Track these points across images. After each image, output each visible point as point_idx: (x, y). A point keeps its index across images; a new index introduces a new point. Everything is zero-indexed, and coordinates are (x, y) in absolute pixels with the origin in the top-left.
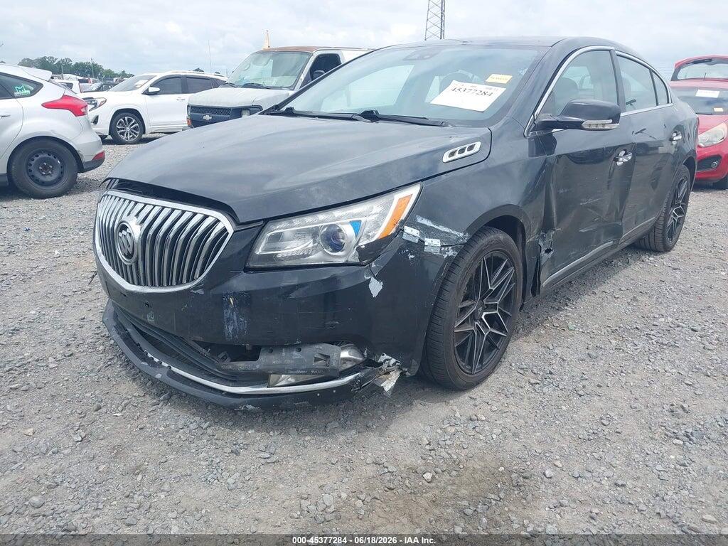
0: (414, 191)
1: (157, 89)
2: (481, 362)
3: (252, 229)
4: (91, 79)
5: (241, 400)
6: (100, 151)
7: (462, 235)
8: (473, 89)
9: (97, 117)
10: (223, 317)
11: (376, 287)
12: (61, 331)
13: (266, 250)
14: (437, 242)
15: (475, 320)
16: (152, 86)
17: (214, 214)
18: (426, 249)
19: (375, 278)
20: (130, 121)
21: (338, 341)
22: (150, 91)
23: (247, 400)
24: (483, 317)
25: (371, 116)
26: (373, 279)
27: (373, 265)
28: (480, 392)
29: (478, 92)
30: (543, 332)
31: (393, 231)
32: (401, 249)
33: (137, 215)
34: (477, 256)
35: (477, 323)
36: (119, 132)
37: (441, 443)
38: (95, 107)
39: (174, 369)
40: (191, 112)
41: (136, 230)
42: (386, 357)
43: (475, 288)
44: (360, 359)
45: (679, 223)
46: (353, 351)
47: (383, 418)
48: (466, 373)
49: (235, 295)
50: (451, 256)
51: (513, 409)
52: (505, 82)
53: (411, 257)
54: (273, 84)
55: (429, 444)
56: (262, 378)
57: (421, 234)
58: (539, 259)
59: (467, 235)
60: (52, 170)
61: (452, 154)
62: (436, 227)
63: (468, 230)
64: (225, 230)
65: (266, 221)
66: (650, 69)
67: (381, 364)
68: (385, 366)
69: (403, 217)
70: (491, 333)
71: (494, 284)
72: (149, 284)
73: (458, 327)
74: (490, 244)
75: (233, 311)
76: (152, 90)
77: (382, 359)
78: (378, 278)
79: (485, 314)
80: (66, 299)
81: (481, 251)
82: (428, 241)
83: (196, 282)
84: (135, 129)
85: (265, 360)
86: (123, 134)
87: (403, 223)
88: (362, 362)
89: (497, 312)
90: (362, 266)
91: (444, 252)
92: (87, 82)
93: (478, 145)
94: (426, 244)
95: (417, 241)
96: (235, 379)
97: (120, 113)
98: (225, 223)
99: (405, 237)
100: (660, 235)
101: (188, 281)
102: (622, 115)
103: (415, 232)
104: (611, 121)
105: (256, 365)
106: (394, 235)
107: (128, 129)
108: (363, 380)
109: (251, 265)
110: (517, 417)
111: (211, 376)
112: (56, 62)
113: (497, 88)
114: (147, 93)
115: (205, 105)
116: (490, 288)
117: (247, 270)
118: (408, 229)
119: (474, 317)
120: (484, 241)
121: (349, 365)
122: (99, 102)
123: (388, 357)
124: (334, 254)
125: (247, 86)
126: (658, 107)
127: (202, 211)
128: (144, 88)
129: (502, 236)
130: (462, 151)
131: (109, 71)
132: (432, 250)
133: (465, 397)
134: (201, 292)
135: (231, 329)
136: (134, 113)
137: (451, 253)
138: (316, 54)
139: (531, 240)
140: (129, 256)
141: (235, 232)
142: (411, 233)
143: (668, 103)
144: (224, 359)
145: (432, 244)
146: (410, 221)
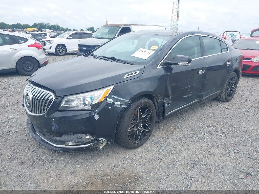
0: (112, 87)
1: (71, 37)
2: (140, 140)
3: (60, 98)
4: (55, 31)
5: (58, 149)
6: (46, 61)
7: (128, 101)
8: (146, 51)
9: (51, 47)
10: (51, 124)
11: (97, 117)
12: (17, 123)
13: (65, 105)
14: (119, 103)
15: (138, 126)
16: (70, 36)
17: (51, 93)
18: (115, 105)
19: (96, 114)
20: (62, 48)
21: (86, 133)
22: (69, 38)
23: (60, 149)
24: (141, 125)
25: (113, 59)
26: (96, 115)
27: (96, 110)
28: (139, 150)
29: (146, 52)
30: (169, 130)
31: (104, 100)
32: (106, 105)
33: (32, 92)
34: (136, 107)
35: (139, 127)
36: (58, 52)
37: (118, 166)
38: (51, 43)
39: (42, 138)
40: (79, 46)
41: (30, 97)
42: (102, 138)
43: (136, 116)
44: (93, 139)
45: (233, 92)
46: (90, 136)
47: (103, 157)
48: (134, 143)
49: (55, 118)
50: (124, 108)
51: (146, 156)
52: (155, 49)
53: (109, 108)
54: (107, 37)
55: (114, 166)
56: (63, 143)
57: (113, 100)
58: (164, 107)
59: (130, 101)
60: (30, 67)
61: (128, 75)
62: (119, 98)
63: (130, 99)
64: (52, 98)
65: (64, 96)
66: (219, 40)
67: (100, 141)
68: (101, 141)
69: (107, 95)
70: (144, 131)
71: (144, 115)
72: (32, 112)
73: (130, 129)
74: (141, 103)
75: (54, 123)
76: (70, 37)
77: (100, 139)
78: (98, 114)
79: (142, 124)
80: (22, 112)
81: (138, 106)
82: (116, 103)
83: (44, 113)
84: (63, 50)
85: (64, 138)
86: (59, 52)
87: (107, 97)
88: (94, 140)
89: (146, 124)
90: (92, 110)
91: (122, 106)
92: (53, 32)
93: (138, 72)
94: (115, 104)
95: (112, 103)
96: (57, 142)
97: (59, 45)
98: (53, 96)
99: (107, 102)
100: (224, 96)
101: (43, 113)
102: (192, 60)
103: (111, 100)
104: (188, 63)
105: (61, 139)
106: (104, 101)
107: (61, 51)
108: (93, 145)
109: (60, 109)
110: (146, 159)
111: (51, 141)
112: (45, 24)
113: (152, 51)
114: (68, 38)
115: (84, 44)
116: (142, 116)
117: (58, 110)
118: (108, 99)
119: (137, 125)
120: (139, 102)
121: (89, 141)
122: (52, 42)
123: (102, 139)
124: (85, 106)
125: (98, 38)
126: (222, 53)
127: (48, 92)
128: (67, 37)
129: (146, 100)
130: (132, 74)
131: (62, 28)
132: (117, 106)
133: (133, 151)
134: (46, 116)
135: (53, 128)
136: (63, 45)
137: (124, 106)
138: (122, 27)
139: (160, 101)
140: (29, 104)
141: (55, 99)
142: (110, 100)
143: (228, 51)
144: (53, 136)
145: (117, 104)
146: (110, 96)
